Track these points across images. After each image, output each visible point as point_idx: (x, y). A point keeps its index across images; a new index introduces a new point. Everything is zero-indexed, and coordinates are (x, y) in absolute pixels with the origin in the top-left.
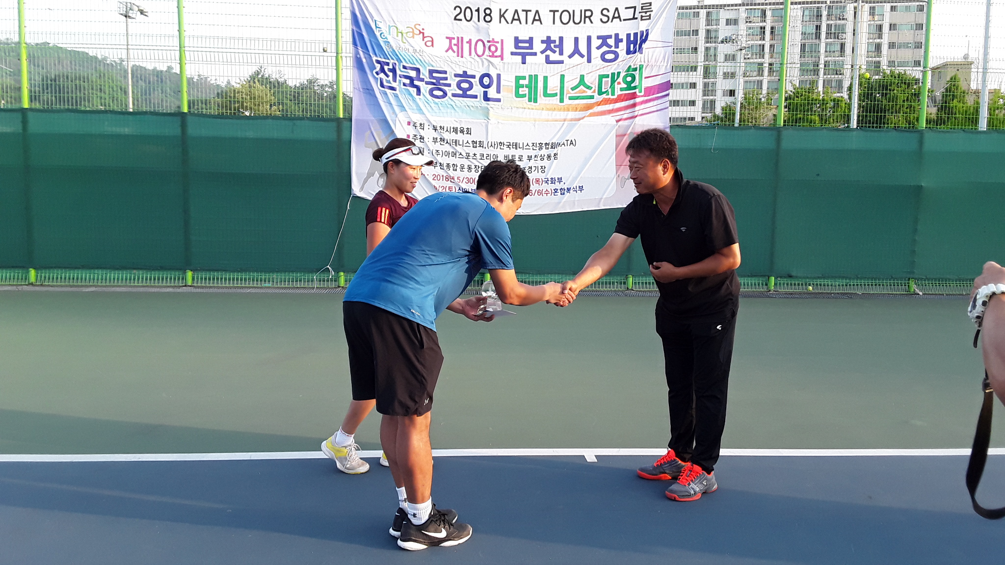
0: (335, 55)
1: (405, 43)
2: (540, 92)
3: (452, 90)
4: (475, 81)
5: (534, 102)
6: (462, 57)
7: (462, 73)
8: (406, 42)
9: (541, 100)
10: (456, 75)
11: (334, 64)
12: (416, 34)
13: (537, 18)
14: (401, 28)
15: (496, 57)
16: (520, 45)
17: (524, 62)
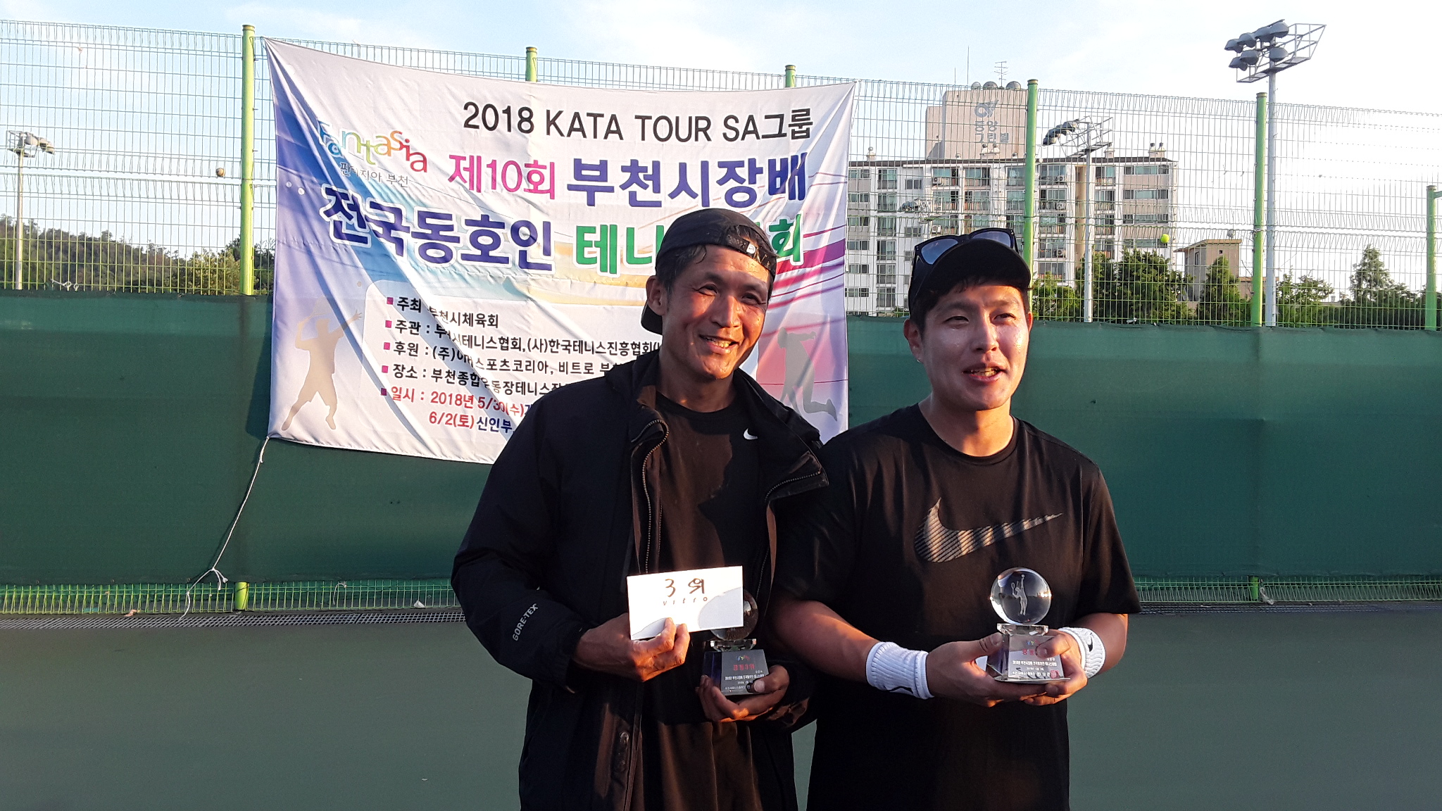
0: (240, 182)
1: (374, 164)
2: (621, 256)
3: (461, 248)
4: (504, 234)
5: (611, 273)
6: (479, 191)
7: (479, 218)
8: (376, 163)
9: (624, 269)
10: (470, 223)
11: (237, 199)
12: (394, 149)
13: (613, 128)
14: (366, 136)
15: (542, 192)
16: (584, 172)
17: (591, 202)
